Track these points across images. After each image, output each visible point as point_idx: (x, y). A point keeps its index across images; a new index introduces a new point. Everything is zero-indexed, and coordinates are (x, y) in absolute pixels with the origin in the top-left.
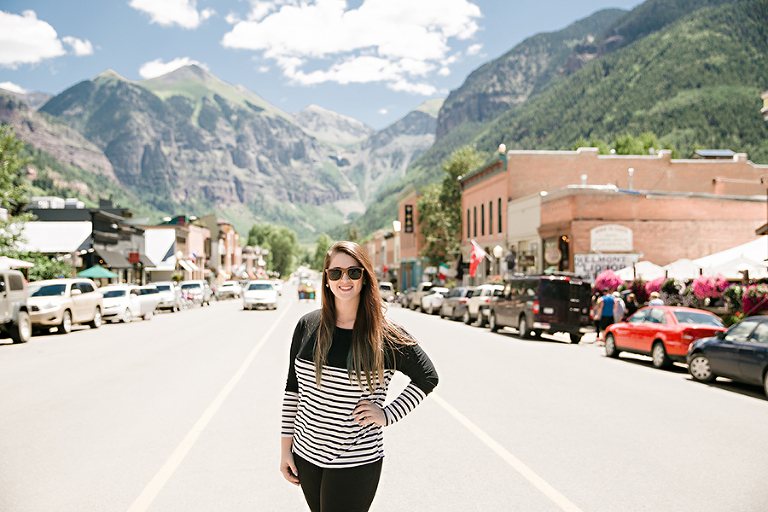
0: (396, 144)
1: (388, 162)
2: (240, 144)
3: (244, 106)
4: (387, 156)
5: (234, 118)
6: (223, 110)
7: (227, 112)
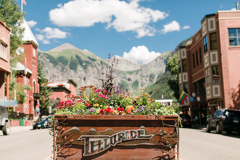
0: (151, 71)
1: (148, 79)
2: (86, 75)
3: (88, 60)
4: (147, 77)
5: (84, 64)
6: (79, 61)
7: (81, 62)
